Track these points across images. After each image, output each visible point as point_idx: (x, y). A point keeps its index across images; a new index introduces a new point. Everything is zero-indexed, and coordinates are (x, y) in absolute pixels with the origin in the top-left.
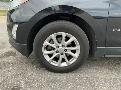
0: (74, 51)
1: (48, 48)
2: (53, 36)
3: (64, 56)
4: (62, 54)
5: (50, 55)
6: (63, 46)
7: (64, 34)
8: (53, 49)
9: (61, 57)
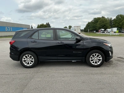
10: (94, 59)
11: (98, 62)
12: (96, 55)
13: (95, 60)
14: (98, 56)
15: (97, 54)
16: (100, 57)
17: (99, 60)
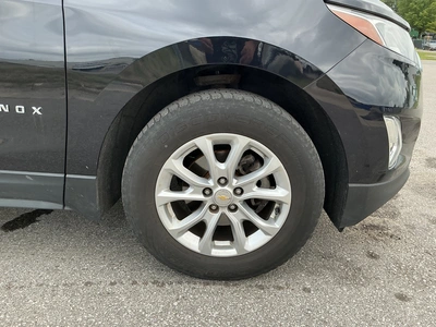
10: (207, 191)
11: (249, 228)
12: (222, 151)
13: (214, 209)
14: (250, 161)
15: (240, 143)
16: (271, 182)
17: (265, 208)
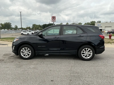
0: (30, 53)
1: (22, 52)
2: (23, 49)
3: (27, 54)
4: (26, 54)
5: (23, 54)
6: (26, 51)
7: (26, 48)
8: (24, 52)
9: (26, 55)
